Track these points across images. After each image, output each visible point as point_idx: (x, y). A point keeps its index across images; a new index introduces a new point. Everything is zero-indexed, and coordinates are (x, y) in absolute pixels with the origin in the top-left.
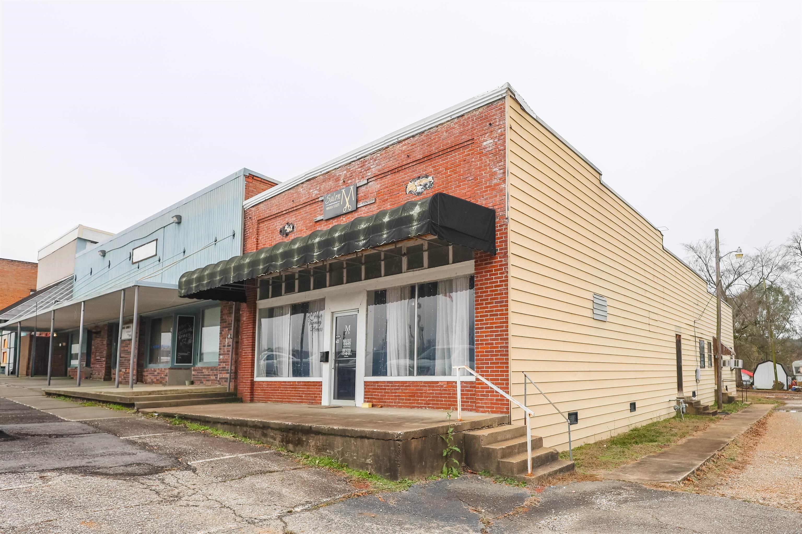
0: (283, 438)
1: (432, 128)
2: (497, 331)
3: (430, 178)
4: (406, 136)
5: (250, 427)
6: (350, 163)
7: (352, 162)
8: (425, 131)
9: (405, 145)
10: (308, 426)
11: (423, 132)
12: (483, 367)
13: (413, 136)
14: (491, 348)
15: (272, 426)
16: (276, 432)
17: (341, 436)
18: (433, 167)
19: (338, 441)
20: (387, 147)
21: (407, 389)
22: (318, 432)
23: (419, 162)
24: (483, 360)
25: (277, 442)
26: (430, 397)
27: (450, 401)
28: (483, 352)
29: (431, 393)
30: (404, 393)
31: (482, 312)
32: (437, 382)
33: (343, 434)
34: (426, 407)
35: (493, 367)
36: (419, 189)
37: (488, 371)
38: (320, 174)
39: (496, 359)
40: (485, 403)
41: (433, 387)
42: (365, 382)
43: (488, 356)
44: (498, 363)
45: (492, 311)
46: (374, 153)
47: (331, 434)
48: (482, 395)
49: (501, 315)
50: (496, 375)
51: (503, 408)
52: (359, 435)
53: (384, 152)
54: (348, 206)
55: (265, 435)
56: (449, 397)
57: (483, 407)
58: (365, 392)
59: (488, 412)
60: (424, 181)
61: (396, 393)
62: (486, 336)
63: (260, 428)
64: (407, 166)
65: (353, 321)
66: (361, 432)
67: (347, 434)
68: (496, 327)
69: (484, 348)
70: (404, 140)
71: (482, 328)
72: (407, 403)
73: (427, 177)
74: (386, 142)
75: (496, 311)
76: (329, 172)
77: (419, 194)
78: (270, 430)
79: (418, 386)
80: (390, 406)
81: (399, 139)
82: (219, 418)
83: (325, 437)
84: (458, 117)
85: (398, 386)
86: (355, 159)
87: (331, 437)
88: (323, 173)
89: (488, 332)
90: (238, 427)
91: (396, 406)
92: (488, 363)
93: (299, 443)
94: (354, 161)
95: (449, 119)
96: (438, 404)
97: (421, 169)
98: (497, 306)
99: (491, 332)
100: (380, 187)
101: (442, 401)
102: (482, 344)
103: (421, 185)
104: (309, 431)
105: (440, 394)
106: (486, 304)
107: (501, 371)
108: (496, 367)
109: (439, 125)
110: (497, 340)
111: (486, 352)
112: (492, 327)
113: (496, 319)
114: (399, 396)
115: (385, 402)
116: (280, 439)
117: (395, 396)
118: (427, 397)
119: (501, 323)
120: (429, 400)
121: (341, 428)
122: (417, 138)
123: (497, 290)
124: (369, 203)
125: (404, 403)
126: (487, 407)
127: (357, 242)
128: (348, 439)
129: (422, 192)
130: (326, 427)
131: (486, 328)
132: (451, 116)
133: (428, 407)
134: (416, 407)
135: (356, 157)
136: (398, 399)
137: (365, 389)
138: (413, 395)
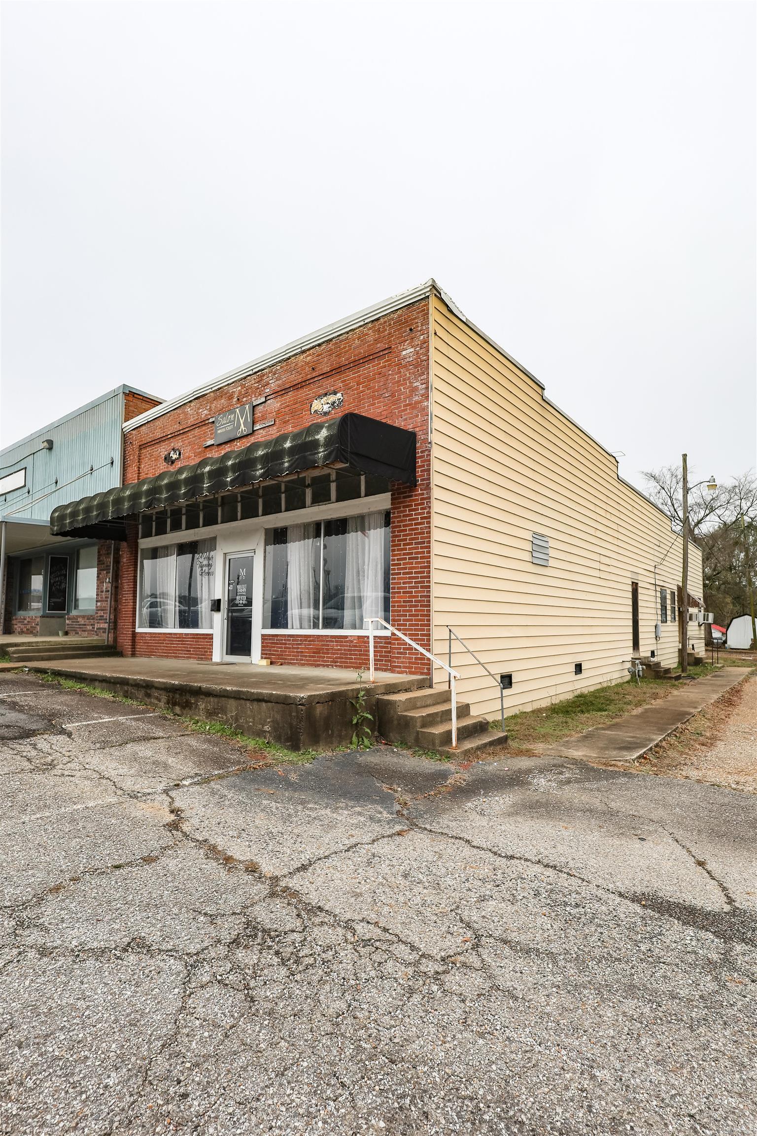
0: (168, 699)
1: (341, 335)
2: (417, 577)
3: (339, 395)
4: (311, 345)
5: (132, 685)
6: (245, 378)
7: (248, 376)
8: (334, 338)
9: (310, 355)
10: (197, 686)
11: (331, 340)
12: (400, 620)
13: (319, 345)
14: (409, 597)
15: (156, 685)
16: (161, 692)
17: (235, 698)
18: (342, 382)
19: (232, 704)
20: (289, 358)
21: (311, 645)
22: (208, 694)
23: (326, 375)
24: (400, 611)
25: (162, 704)
26: (338, 654)
27: (362, 659)
28: (400, 602)
29: (339, 650)
30: (308, 649)
31: (400, 555)
32: (346, 637)
33: (237, 696)
34: (332, 666)
35: (411, 620)
36: (326, 408)
37: (406, 625)
38: (211, 390)
39: (415, 611)
40: (403, 662)
41: (342, 642)
42: (263, 635)
43: (406, 606)
44: (417, 615)
45: (412, 554)
46: (273, 366)
47: (224, 696)
48: (398, 653)
49: (421, 558)
50: (415, 630)
51: (423, 669)
52: (256, 697)
53: (285, 364)
54: (243, 429)
55: (148, 695)
56: (360, 655)
57: (400, 667)
58: (262, 647)
59: (406, 672)
60: (332, 398)
61: (298, 648)
62: (404, 583)
63: (143, 687)
64: (312, 381)
65: (248, 564)
66: (258, 694)
67: (242, 696)
68: (416, 573)
69: (401, 597)
70: (309, 349)
71: (400, 574)
72: (311, 661)
73: (335, 393)
74: (287, 352)
75: (416, 553)
76: (220, 388)
77: (326, 414)
78: (154, 690)
79: (324, 641)
80: (291, 663)
81: (303, 349)
82: (96, 675)
83: (216, 700)
84: (372, 322)
85: (301, 640)
86: (251, 372)
87: (223, 699)
88: (213, 389)
89: (406, 578)
90: (118, 685)
91: (298, 663)
92: (406, 616)
93: (186, 706)
94: (251, 375)
95: (362, 323)
96: (347, 663)
97: (328, 384)
98: (417, 548)
99: (410, 578)
100: (281, 405)
101: (352, 659)
102: (399, 593)
103: (328, 403)
104: (198, 692)
105: (349, 650)
106: (404, 545)
107: (421, 625)
108: (416, 620)
109: (351, 330)
110: (417, 587)
111: (404, 602)
112: (411, 573)
113: (416, 563)
114: (302, 652)
115: (286, 659)
116: (165, 701)
117: (297, 652)
118: (334, 654)
119: (421, 567)
120: (336, 658)
121: (234, 689)
122: (323, 347)
123: (417, 529)
124: (267, 425)
125: (307, 660)
126: (405, 667)
127: (253, 471)
128: (243, 702)
129: (329, 412)
130: (218, 687)
131: (404, 573)
132: (364, 320)
133: (336, 666)
134: (321, 665)
135: (252, 370)
136: (301, 656)
137: (262, 643)
138: (318, 651)
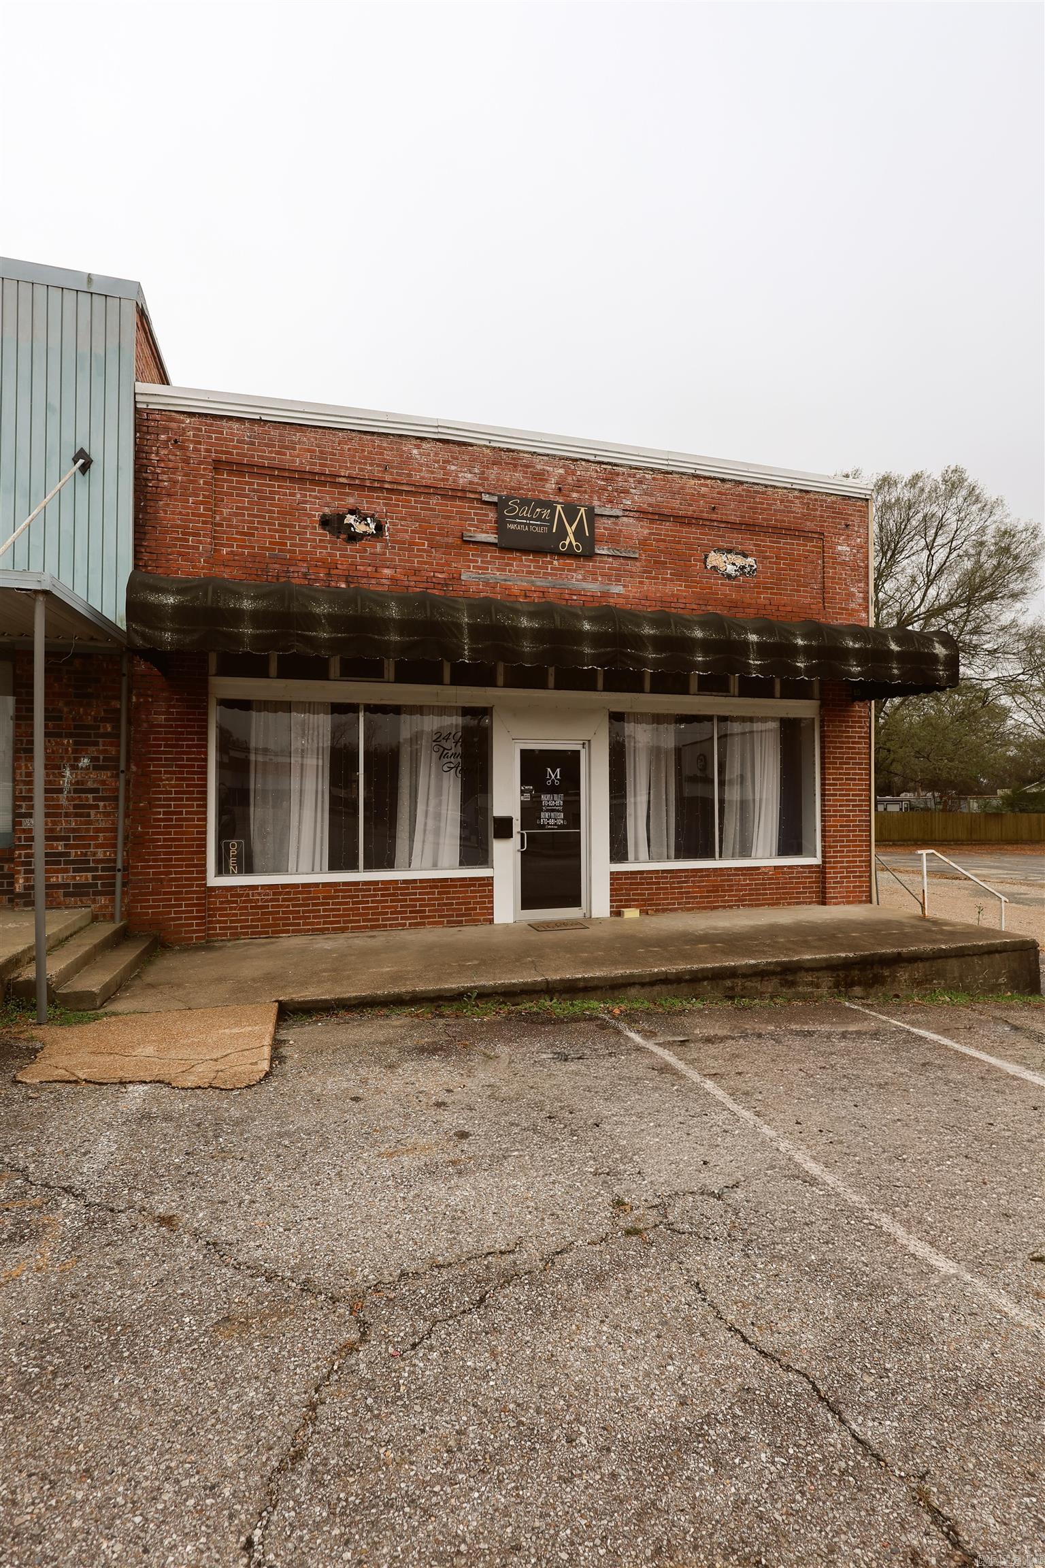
0: (838, 981)
1: (757, 484)
2: (855, 800)
3: (751, 560)
4: (713, 475)
5: (745, 976)
6: (576, 460)
7: (584, 460)
8: (747, 482)
9: (706, 486)
10: (893, 953)
11: (741, 483)
12: (837, 846)
13: (723, 480)
14: (846, 821)
15: (808, 965)
16: (820, 974)
17: (956, 956)
18: (755, 545)
19: (953, 965)
20: (671, 473)
21: (703, 881)
22: (914, 959)
23: (733, 526)
24: (836, 836)
25: (824, 991)
26: (746, 890)
27: (779, 894)
28: (836, 826)
29: (747, 885)
30: (699, 887)
31: (836, 774)
32: (758, 868)
33: (960, 953)
34: (738, 906)
35: (849, 846)
36: (730, 569)
37: (843, 852)
38: (487, 443)
39: (853, 836)
40: (839, 892)
41: (752, 874)
42: (612, 873)
43: (843, 831)
44: (855, 841)
45: (849, 774)
46: (636, 469)
47: (940, 957)
48: (834, 883)
49: (859, 780)
50: (853, 856)
51: (862, 897)
53: (660, 476)
54: (574, 543)
55: (793, 984)
56: (777, 889)
57: (836, 898)
58: (611, 890)
59: (843, 902)
60: (740, 561)
61: (681, 888)
62: (840, 806)
63: (774, 973)
64: (708, 523)
65: (569, 763)
67: (966, 953)
68: (853, 795)
69: (838, 821)
70: (706, 478)
71: (836, 795)
72: (703, 902)
73: (745, 556)
74: (671, 463)
75: (854, 774)
76: (513, 451)
77: (729, 576)
78: (803, 974)
79: (724, 875)
80: (671, 910)
81: (698, 472)
83: (927, 964)
84: (801, 491)
85: (686, 877)
86: (592, 458)
87: (939, 961)
88: (493, 444)
89: (843, 800)
91: (681, 909)
92: (843, 841)
93: (878, 981)
94: (588, 461)
95: (789, 486)
96: (759, 900)
97: (735, 539)
98: (855, 769)
99: (847, 800)
100: (650, 534)
101: (766, 894)
102: (836, 816)
103: (734, 564)
104: (897, 960)
105: (762, 884)
106: (840, 763)
107: (860, 851)
108: (854, 846)
109: (771, 486)
110: (855, 811)
111: (841, 826)
112: (849, 795)
113: (854, 785)
114: (688, 893)
115: (659, 905)
116: (830, 984)
117: (681, 893)
118: (741, 890)
119: (859, 790)
120: (743, 895)
122: (728, 486)
123: (854, 748)
124: (624, 555)
125: (698, 903)
126: (841, 897)
128: (969, 959)
129: (736, 576)
130: (929, 947)
131: (840, 795)
132: (792, 484)
133: (743, 905)
134: (721, 906)
135: (595, 456)
136: (687, 898)
137: (611, 884)
138: (715, 889)
